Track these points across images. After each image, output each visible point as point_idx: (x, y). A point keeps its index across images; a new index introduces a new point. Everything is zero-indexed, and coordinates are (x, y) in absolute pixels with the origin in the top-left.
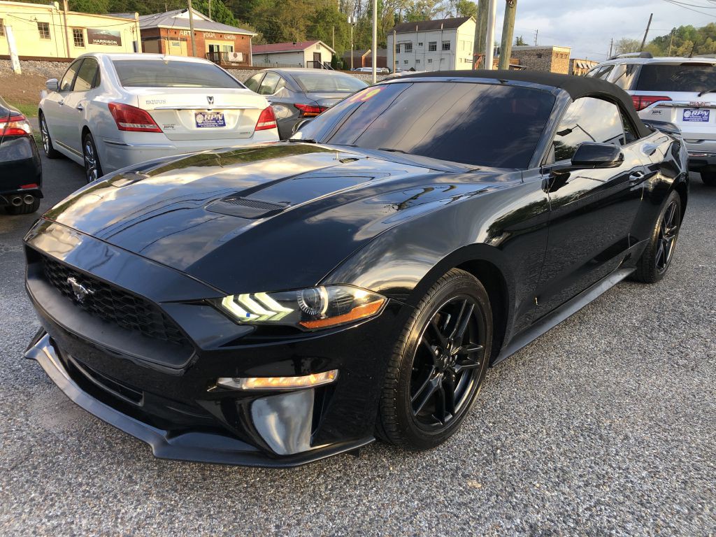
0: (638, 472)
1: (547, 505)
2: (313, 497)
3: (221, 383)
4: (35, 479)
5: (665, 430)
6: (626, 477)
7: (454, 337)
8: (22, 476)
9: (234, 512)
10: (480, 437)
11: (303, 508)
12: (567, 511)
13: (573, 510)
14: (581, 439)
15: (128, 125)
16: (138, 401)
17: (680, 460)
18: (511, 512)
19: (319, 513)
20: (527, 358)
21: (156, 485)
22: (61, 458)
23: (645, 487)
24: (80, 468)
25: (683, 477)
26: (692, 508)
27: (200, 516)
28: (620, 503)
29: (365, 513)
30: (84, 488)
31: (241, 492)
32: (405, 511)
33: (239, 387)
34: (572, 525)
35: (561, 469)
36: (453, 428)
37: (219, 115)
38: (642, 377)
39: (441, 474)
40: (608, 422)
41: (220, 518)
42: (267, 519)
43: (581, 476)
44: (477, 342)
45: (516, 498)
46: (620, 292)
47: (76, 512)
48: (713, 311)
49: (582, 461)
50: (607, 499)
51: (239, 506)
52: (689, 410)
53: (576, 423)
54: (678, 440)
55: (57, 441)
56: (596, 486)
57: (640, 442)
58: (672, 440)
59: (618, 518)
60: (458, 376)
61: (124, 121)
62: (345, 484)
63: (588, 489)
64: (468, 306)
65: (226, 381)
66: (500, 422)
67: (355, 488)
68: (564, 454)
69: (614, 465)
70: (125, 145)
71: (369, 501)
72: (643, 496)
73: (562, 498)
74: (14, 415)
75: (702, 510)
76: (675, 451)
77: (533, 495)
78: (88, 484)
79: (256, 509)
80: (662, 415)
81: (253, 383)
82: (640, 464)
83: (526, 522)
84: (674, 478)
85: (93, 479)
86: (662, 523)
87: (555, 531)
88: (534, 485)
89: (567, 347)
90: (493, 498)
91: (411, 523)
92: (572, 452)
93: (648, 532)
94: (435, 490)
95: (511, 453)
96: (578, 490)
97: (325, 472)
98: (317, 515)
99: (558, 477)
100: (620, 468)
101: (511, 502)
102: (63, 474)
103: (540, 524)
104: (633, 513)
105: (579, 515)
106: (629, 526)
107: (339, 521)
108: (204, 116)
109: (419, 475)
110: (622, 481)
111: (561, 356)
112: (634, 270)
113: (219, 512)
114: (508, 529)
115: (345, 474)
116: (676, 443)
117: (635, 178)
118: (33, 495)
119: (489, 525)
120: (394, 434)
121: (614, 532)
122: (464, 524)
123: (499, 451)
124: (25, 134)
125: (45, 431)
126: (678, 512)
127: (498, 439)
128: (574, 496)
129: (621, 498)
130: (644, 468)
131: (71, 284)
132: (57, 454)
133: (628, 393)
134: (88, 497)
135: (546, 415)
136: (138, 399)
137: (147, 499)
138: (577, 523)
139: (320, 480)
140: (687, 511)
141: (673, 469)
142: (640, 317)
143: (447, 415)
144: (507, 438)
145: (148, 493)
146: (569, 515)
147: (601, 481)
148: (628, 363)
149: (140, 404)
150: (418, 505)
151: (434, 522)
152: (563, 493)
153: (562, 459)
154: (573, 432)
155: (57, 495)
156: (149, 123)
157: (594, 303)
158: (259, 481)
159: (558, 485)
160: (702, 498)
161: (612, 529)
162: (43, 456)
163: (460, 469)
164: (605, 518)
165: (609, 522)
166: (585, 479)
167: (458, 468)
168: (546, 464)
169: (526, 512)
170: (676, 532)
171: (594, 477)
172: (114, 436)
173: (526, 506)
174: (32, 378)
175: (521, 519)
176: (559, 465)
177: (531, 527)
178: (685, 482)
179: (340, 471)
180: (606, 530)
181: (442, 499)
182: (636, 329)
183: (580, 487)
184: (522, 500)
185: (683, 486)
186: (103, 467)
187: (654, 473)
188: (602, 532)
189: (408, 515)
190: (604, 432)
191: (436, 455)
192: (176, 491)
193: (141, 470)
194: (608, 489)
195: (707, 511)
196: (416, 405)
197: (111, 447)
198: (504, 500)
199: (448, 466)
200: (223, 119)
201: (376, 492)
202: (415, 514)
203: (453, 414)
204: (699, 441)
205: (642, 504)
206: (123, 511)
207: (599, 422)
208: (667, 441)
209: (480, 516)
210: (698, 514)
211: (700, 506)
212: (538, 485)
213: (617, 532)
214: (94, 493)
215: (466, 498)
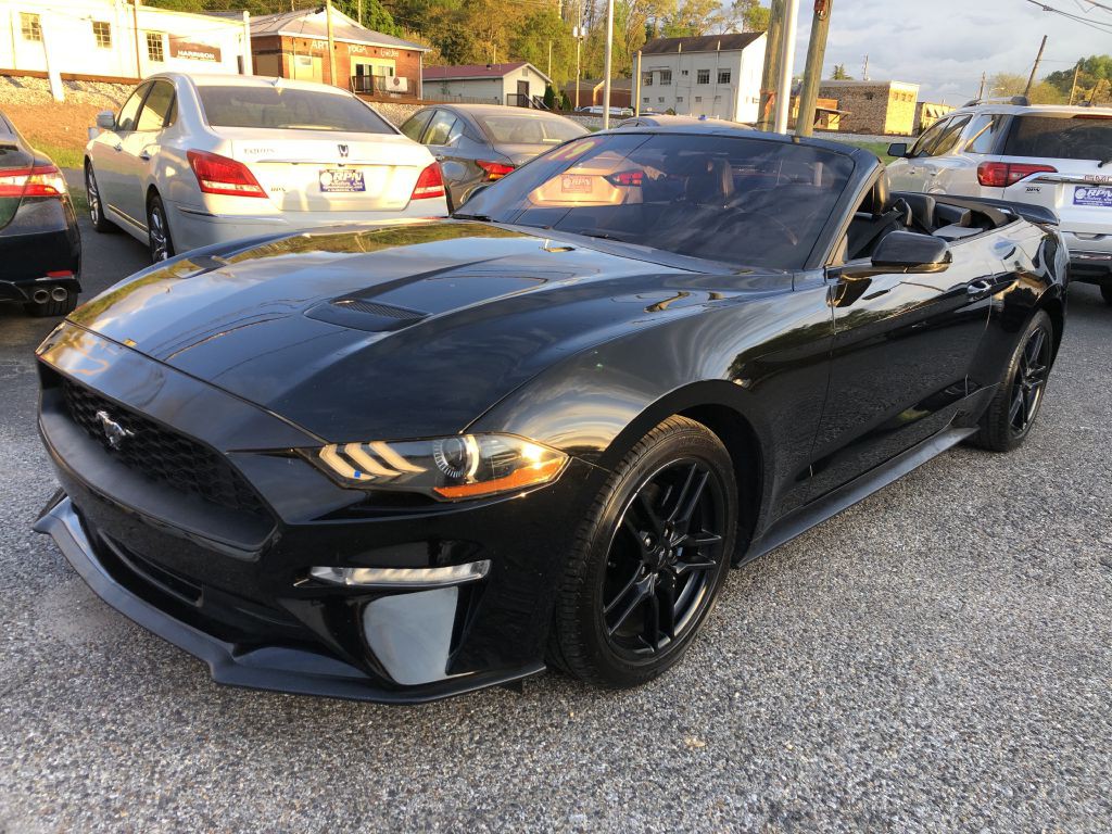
0: (945, 732)
1: (802, 775)
2: (450, 752)
3: (315, 574)
4: (37, 711)
5: (993, 673)
6: (926, 738)
7: (676, 519)
8: (18, 705)
9: (329, 770)
10: (712, 673)
11: (434, 767)
12: (829, 785)
13: (839, 784)
14: (865, 682)
15: (216, 185)
16: (197, 599)
17: (1011, 718)
18: (746, 785)
19: (456, 776)
20: (798, 557)
21: (216, 727)
22: (78, 682)
23: (952, 755)
24: (105, 697)
25: (1012, 742)
26: (1020, 789)
27: (278, 773)
28: (910, 777)
29: (526, 778)
30: (108, 727)
31: (343, 740)
32: (586, 777)
33: (340, 581)
34: (835, 807)
35: (830, 724)
36: (671, 658)
37: (356, 175)
38: (970, 593)
39: (647, 725)
40: (909, 658)
41: (307, 777)
42: (377, 782)
43: (857, 735)
44: (714, 530)
45: (755, 764)
46: (954, 464)
47: (93, 761)
48: (1092, 498)
49: (861, 714)
50: (892, 770)
51: (337, 762)
52: (1035, 644)
53: (860, 657)
54: (1012, 688)
55: (75, 656)
56: (878, 751)
57: (953, 688)
58: (1003, 688)
59: (905, 799)
60: (682, 579)
61: (209, 179)
62: (500, 734)
63: (866, 754)
64: (699, 474)
65: (323, 572)
66: (744, 651)
67: (515, 742)
68: (836, 703)
69: (909, 721)
70: (212, 215)
71: (533, 761)
72: (947, 767)
73: (825, 767)
74: (13, 617)
75: (1035, 792)
76: (1005, 704)
77: (781, 760)
78: (114, 722)
79: (363, 767)
80: (993, 650)
81: (361, 576)
82: (950, 721)
83: (766, 799)
84: (998, 743)
85: (123, 714)
86: (971, 808)
87: (807, 814)
88: (785, 747)
89: (861, 544)
90: (721, 764)
91: (593, 794)
92: (849, 700)
93: (949, 822)
94: (634, 748)
95: (756, 698)
96: (849, 755)
97: (471, 717)
98: (453, 779)
99: (822, 735)
100: (917, 726)
101: (746, 770)
102: (79, 705)
103: (786, 803)
104: (928, 793)
105: (846, 792)
106: (920, 812)
107: (485, 789)
108: (333, 174)
109: (613, 725)
110: (919, 744)
111: (850, 557)
112: (974, 430)
113: (306, 769)
114: (737, 809)
115: (502, 720)
116: (1007, 693)
117: (977, 290)
118: (31, 735)
119: (709, 802)
120: (576, 660)
121: (896, 818)
122: (673, 800)
123: (737, 695)
124: (56, 196)
125: (58, 641)
126: (998, 794)
127: (739, 677)
128: (843, 764)
129: (913, 769)
130: (954, 728)
131: (101, 420)
132: (73, 676)
133: (944, 616)
134: (113, 740)
135: (816, 644)
136: (194, 595)
137: (202, 746)
138: (842, 803)
139: (464, 728)
140: (1011, 793)
141: (999, 730)
142: (978, 502)
143: (662, 638)
144: (752, 675)
145: (202, 738)
146: (832, 792)
147: (886, 744)
148: (952, 571)
149: (198, 604)
150: (606, 769)
151: (628, 794)
152: (827, 760)
153: (833, 709)
154: (853, 671)
155: (68, 735)
156: (248, 183)
157: (911, 478)
158: (371, 726)
159: (821, 746)
160: (1038, 776)
161: (895, 814)
162: (51, 678)
163: (676, 719)
164: (885, 798)
165: (890, 803)
166: (863, 740)
167: (673, 717)
168: (807, 716)
169: (768, 785)
170: (990, 823)
171: (877, 737)
172: (160, 652)
173: (768, 776)
174: (44, 562)
175: (759, 795)
176: (826, 718)
177: (772, 806)
178: (1014, 751)
179: (495, 716)
180: (884, 816)
181: (644, 761)
182: (969, 519)
183: (853, 751)
184: (764, 767)
185: (1010, 756)
186: (140, 698)
187: (968, 735)
188: (878, 817)
189: (589, 783)
190: (900, 672)
191: (642, 697)
192: (245, 736)
193: (196, 704)
194: (895, 756)
195: (1043, 794)
196: (612, 618)
197: (154, 669)
198: (737, 766)
199: (658, 715)
200: (362, 181)
201: (546, 749)
202: (600, 783)
203: (671, 636)
204: (1043, 690)
205: (944, 780)
206: (164, 762)
207: (895, 656)
208: (994, 688)
209: (697, 789)
210: (1028, 798)
211: (1033, 787)
212: (790, 747)
213: (901, 819)
214: (122, 735)
215: (679, 762)
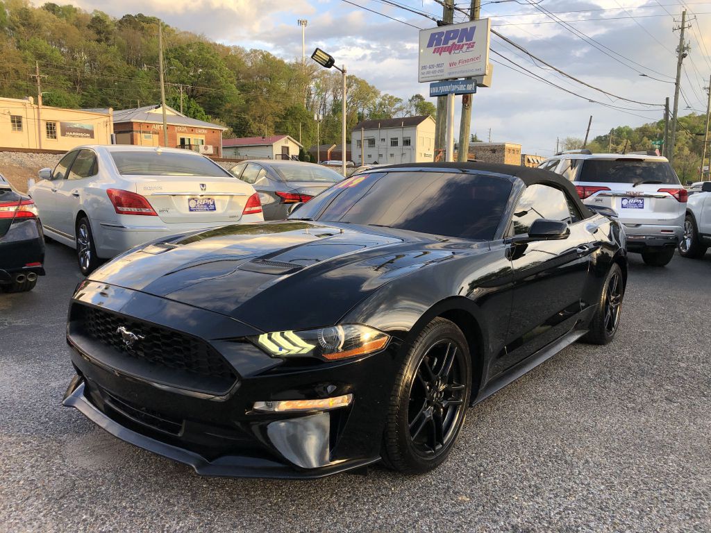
0: (598, 487)
1: (525, 511)
2: (329, 511)
3: (256, 408)
4: (83, 505)
5: (618, 456)
6: (588, 490)
7: (441, 375)
8: (71, 503)
9: (263, 524)
10: (466, 464)
11: (322, 519)
12: (541, 515)
13: (546, 514)
14: (550, 464)
15: (125, 209)
16: (177, 433)
17: (632, 477)
18: (496, 518)
19: (336, 523)
20: (501, 404)
21: (192, 506)
22: (103, 489)
23: (603, 497)
24: (122, 495)
25: (634, 489)
26: (642, 510)
27: (235, 527)
28: (584, 509)
29: (375, 522)
30: (129, 510)
31: (267, 509)
32: (408, 519)
33: (272, 410)
34: (546, 525)
35: (535, 486)
36: (441, 458)
37: (210, 201)
38: (598, 418)
39: (436, 492)
40: (572, 451)
41: (252, 528)
42: (292, 528)
43: (551, 490)
44: (460, 382)
45: (499, 507)
46: (577, 352)
47: (126, 528)
48: (655, 366)
49: (551, 480)
50: (573, 506)
51: (267, 520)
52: (638, 441)
53: (545, 452)
54: (630, 463)
55: (96, 476)
56: (564, 497)
57: (598, 465)
58: (624, 463)
59: (583, 519)
60: (446, 410)
61: (121, 205)
62: (355, 501)
63: (558, 499)
64: (452, 349)
65: (260, 406)
66: (481, 453)
67: (364, 504)
68: (537, 475)
69: (578, 482)
70: (123, 227)
71: (377, 513)
72: (602, 503)
73: (537, 507)
74: (51, 458)
75: (651, 512)
76: (627, 470)
77: (512, 505)
78: (132, 507)
79: (282, 521)
80: (616, 445)
81: (283, 406)
82: (599, 480)
83: (509, 523)
84: (627, 489)
85: (136, 503)
86: (618, 521)
87: (532, 529)
88: (513, 498)
89: (534, 396)
90: (480, 508)
91: (414, 527)
92: (543, 474)
93: (608, 529)
94: (431, 503)
95: (492, 475)
96: (550, 500)
97: (336, 494)
98: (335, 524)
99: (533, 492)
100: (582, 484)
101: (495, 511)
102: (108, 500)
103: (520, 525)
104: (595, 515)
105: (551, 518)
106: (592, 524)
107: (353, 528)
108: (196, 201)
109: (417, 493)
110: (585, 493)
111: (529, 403)
112: (587, 332)
113: (250, 524)
114: (494, 530)
115: (354, 494)
116: (627, 465)
117: (582, 250)
118: (84, 517)
119: (478, 527)
120: (396, 455)
121: (580, 529)
122: (458, 527)
123: (482, 474)
124: (33, 217)
125: (83, 469)
126: (631, 513)
127: (481, 465)
128: (546, 505)
129: (584, 505)
130: (602, 483)
131: (121, 333)
132: (99, 486)
133: (587, 430)
134: (134, 516)
135: (520, 447)
136: (177, 430)
137: (187, 516)
138: (550, 523)
139: (334, 499)
140: (638, 513)
141: (626, 483)
142: (595, 371)
143: (438, 444)
144: (488, 464)
145: (186, 513)
146: (544, 519)
147: (568, 494)
148: (586, 408)
149: (179, 435)
150: (418, 514)
151: (433, 526)
152: (538, 503)
153: (535, 478)
154: (542, 459)
155: (106, 516)
156: (145, 207)
157: (555, 359)
158: (281, 501)
159: (533, 497)
160: (651, 504)
161: (578, 526)
162: (86, 487)
163: (451, 488)
164: (572, 519)
165: (576, 522)
166: (555, 492)
167: (448, 487)
168: (523, 483)
169: (508, 517)
170: (630, 527)
171: (562, 491)
172: (147, 471)
173: (507, 513)
174: (60, 428)
175: (504, 522)
176: (533, 483)
177: (513, 527)
178: (636, 493)
179: (350, 492)
180: (573, 528)
181: (438, 509)
182: (591, 381)
183: (551, 498)
184: (504, 509)
185: (635, 495)
186: (143, 495)
187: (611, 487)
188: (571, 529)
189: (411, 522)
190: (568, 458)
191: (430, 478)
192: (211, 510)
193: (176, 496)
194: (574, 499)
195: (655, 512)
196: (413, 431)
197: (146, 479)
198: (489, 509)
199: (440, 486)
200: (214, 204)
201: (382, 507)
202: (417, 521)
203: (442, 444)
204: (646, 463)
205: (602, 509)
206: (167, 525)
207: (563, 451)
208: (620, 463)
209: (470, 521)
210: (647, 514)
211: (649, 509)
212: (516, 498)
213: (583, 529)
214: (139, 514)
215: (458, 509)
